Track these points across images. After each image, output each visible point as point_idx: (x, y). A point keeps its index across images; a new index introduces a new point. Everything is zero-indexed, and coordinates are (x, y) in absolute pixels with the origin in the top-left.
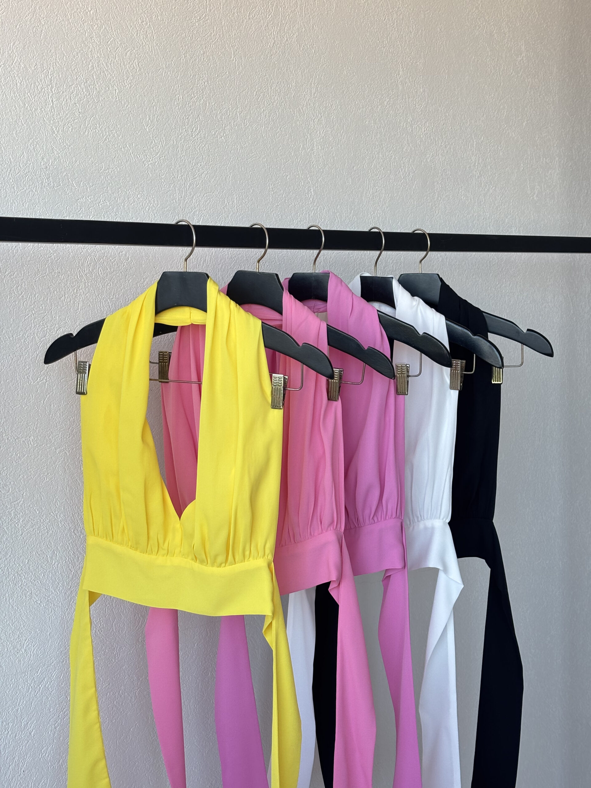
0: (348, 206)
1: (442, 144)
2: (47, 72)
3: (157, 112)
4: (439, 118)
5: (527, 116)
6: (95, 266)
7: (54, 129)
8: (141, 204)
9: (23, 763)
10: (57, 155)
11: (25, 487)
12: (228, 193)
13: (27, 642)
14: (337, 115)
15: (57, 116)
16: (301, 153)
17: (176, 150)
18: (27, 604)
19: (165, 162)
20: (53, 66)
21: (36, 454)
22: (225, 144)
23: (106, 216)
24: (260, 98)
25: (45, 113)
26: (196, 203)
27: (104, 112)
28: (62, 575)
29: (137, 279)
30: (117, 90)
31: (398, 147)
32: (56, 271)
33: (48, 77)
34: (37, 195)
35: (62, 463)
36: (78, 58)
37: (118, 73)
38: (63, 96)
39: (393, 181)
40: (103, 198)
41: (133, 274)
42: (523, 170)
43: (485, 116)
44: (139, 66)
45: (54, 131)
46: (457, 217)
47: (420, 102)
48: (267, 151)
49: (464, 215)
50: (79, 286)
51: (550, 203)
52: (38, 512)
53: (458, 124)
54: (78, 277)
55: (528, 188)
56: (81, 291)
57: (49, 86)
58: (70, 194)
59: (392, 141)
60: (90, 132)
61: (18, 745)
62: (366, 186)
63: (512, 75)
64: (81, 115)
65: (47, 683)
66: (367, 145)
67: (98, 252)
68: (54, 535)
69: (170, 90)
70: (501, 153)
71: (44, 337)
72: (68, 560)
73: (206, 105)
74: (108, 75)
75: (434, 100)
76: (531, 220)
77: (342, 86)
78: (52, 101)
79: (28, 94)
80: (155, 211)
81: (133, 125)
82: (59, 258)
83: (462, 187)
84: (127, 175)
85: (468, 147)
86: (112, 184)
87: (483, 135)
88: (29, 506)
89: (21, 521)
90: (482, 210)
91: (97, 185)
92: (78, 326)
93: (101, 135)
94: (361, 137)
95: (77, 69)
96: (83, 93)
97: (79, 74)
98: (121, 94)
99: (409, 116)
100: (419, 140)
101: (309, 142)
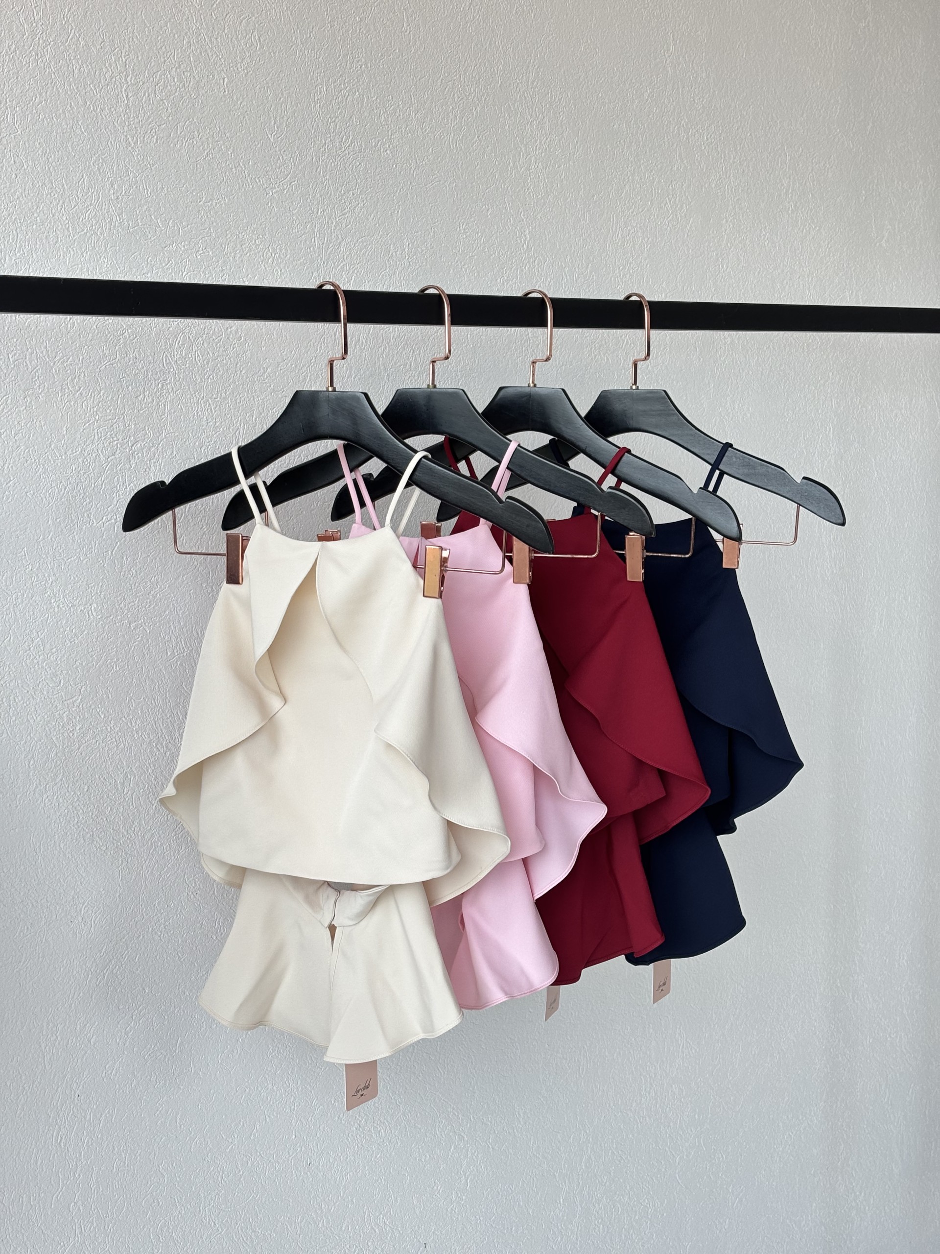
0: (584, 257)
1: (736, 160)
2: (120, 52)
3: (287, 113)
4: (732, 119)
5: (874, 115)
6: (191, 349)
7: (130, 139)
8: (261, 253)
9: (77, 1084)
10: (134, 180)
11: (83, 678)
12: (395, 237)
13: (86, 906)
14: (568, 115)
15: (134, 120)
16: (511, 174)
17: (316, 171)
18: (86, 851)
19: (298, 189)
20: (129, 43)
21: (101, 630)
22: (392, 161)
23: (207, 273)
24: (447, 89)
25: (115, 116)
26: (346, 252)
27: (205, 113)
29: (254, 370)
30: (226, 79)
31: (665, 165)
32: (131, 356)
33: (121, 59)
34: (104, 240)
35: (139, 644)
36: (167, 31)
37: (228, 53)
38: (144, 88)
39: (656, 217)
40: (202, 244)
41: (247, 361)
42: (865, 200)
43: (805, 115)
44: (260, 41)
45: (129, 143)
47: (701, 94)
48: (457, 171)
49: (768, 271)
50: (165, 378)
51: (908, 252)
52: (102, 716)
53: (762, 128)
54: (165, 365)
55: (872, 229)
56: (169, 386)
57: (123, 73)
58: (152, 239)
59: (656, 154)
60: (184, 144)
61: (71, 1057)
62: (613, 224)
64: (170, 118)
65: (115, 967)
66: (616, 161)
67: (194, 328)
68: (127, 751)
69: (308, 78)
70: (829, 173)
71: (113, 455)
72: (148, 787)
73: (363, 101)
74: (212, 56)
77: (577, 69)
79: (91, 86)
80: (282, 266)
81: (249, 132)
82: (136, 337)
83: (765, 227)
84: (240, 210)
85: (778, 164)
86: (217, 224)
87: (801, 145)
88: (90, 707)
89: (78, 728)
91: (193, 225)
92: (163, 439)
93: (201, 148)
94: (607, 149)
95: (166, 47)
96: (173, 83)
97: (169, 54)
98: (231, 85)
99: (683, 115)
100: (699, 154)
101: (523, 157)
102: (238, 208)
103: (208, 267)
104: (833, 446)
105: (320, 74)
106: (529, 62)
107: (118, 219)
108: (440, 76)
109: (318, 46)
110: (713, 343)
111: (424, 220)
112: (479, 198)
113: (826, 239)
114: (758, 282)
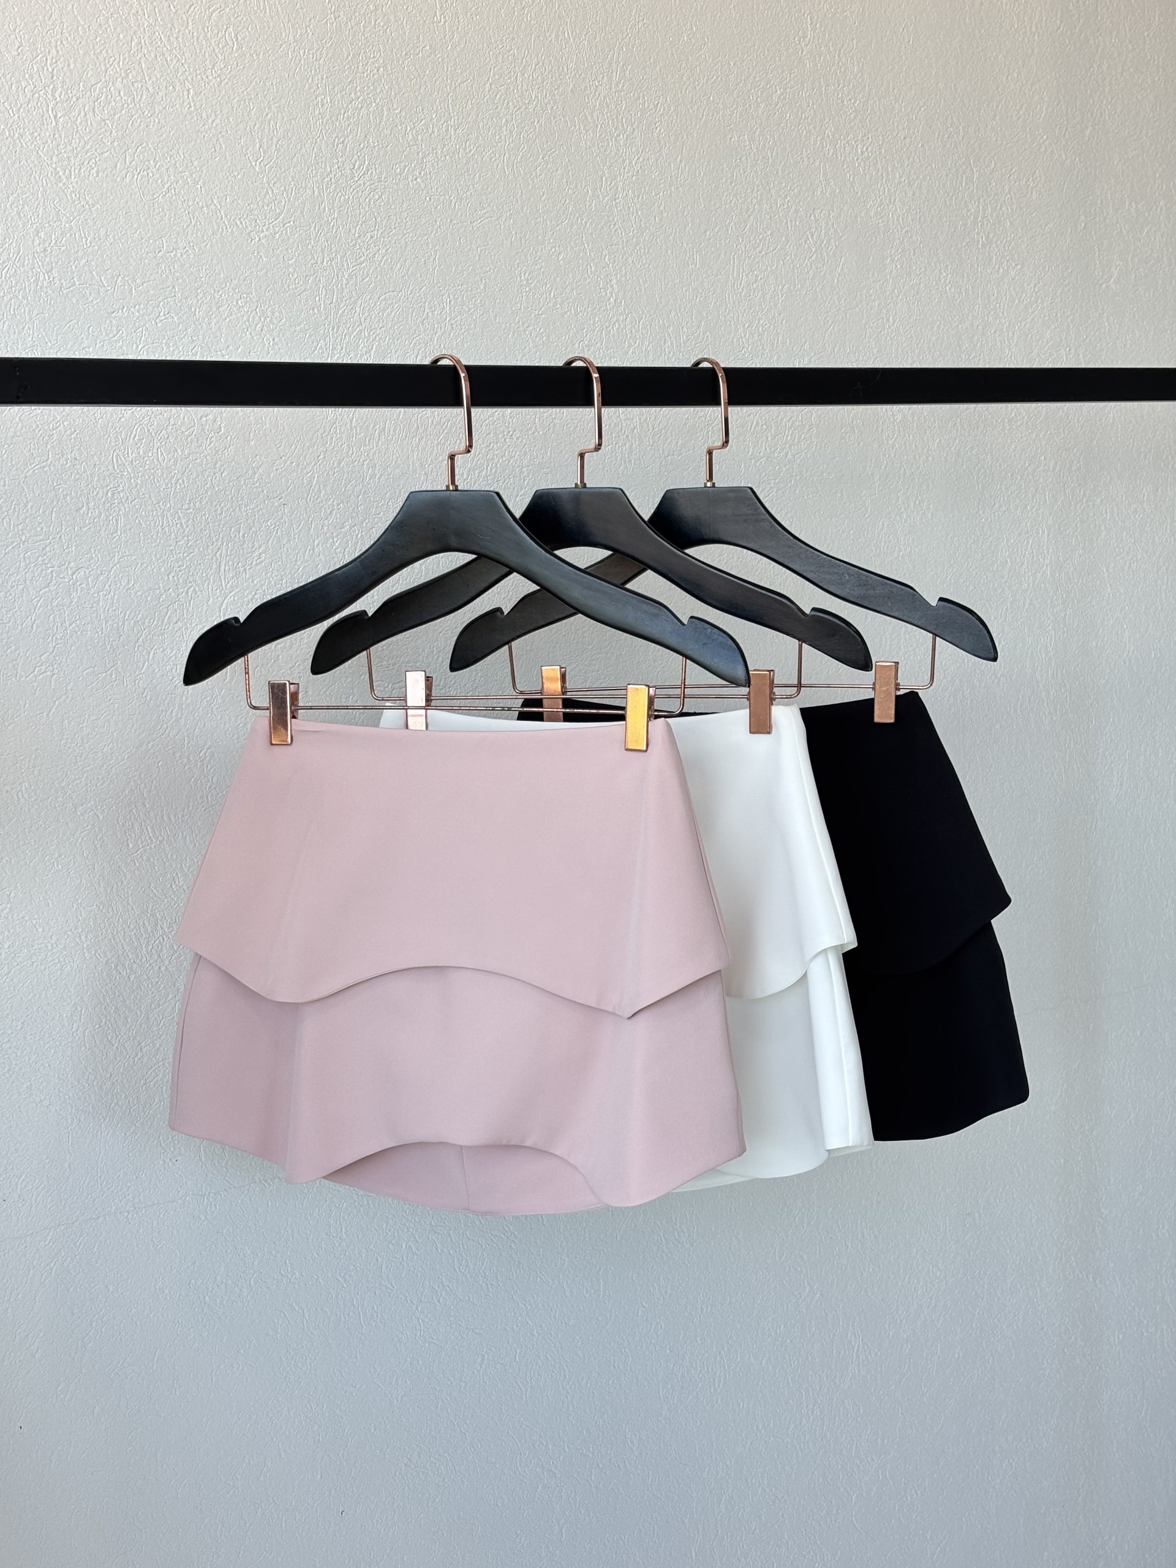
0: (694, 311)
1: (902, 180)
2: (44, 59)
3: (278, 133)
4: (896, 124)
5: (1094, 115)
6: (151, 445)
7: (61, 173)
8: (245, 318)
9: (18, 1412)
10: (67, 225)
12: (431, 292)
13: (23, 1180)
15: (65, 147)
16: (590, 205)
17: (319, 208)
19: (295, 232)
20: (56, 46)
21: (35, 817)
22: (425, 192)
23: (171, 344)
24: (498, 96)
25: (39, 142)
26: (364, 313)
27: (164, 136)
28: (92, 1051)
30: (191, 91)
31: (803, 188)
32: (69, 457)
33: (46, 69)
34: (27, 306)
35: (88, 834)
36: (108, 30)
37: (194, 56)
38: (79, 105)
39: (793, 257)
40: (164, 308)
41: (230, 460)
42: (1084, 228)
43: (998, 117)
44: (237, 40)
45: (60, 177)
46: (935, 329)
47: (852, 94)
48: (514, 203)
50: (117, 485)
51: (1147, 295)
52: (40, 930)
53: (938, 136)
54: (116, 467)
55: (1095, 265)
56: (122, 495)
57: (49, 87)
58: (95, 303)
59: (791, 175)
60: (136, 176)
63: (1059, 31)
65: (66, 1260)
66: (735, 185)
68: (75, 975)
69: (305, 87)
70: (1034, 193)
71: (47, 586)
72: (106, 1023)
73: (383, 115)
74: (171, 60)
75: (883, 87)
76: (1103, 331)
77: (678, 66)
78: (55, 117)
79: (6, 104)
80: (275, 334)
81: (226, 159)
82: (75, 431)
83: (947, 266)
84: (215, 261)
85: (961, 183)
86: (184, 281)
87: (993, 158)
88: (23, 917)
89: (6, 946)
90: (992, 313)
91: (151, 283)
92: (116, 564)
93: (160, 181)
94: (723, 170)
95: (107, 51)
96: (119, 98)
97: (111, 60)
98: (200, 98)
99: (828, 123)
100: (851, 172)
101: (606, 182)
102: (212, 260)
103: (173, 337)
104: (1048, 552)
105: (322, 80)
106: (612, 58)
107: (47, 278)
108: (488, 80)
109: (317, 44)
110: (878, 420)
111: (470, 269)
112: (547, 238)
113: (1031, 282)
114: (938, 339)
